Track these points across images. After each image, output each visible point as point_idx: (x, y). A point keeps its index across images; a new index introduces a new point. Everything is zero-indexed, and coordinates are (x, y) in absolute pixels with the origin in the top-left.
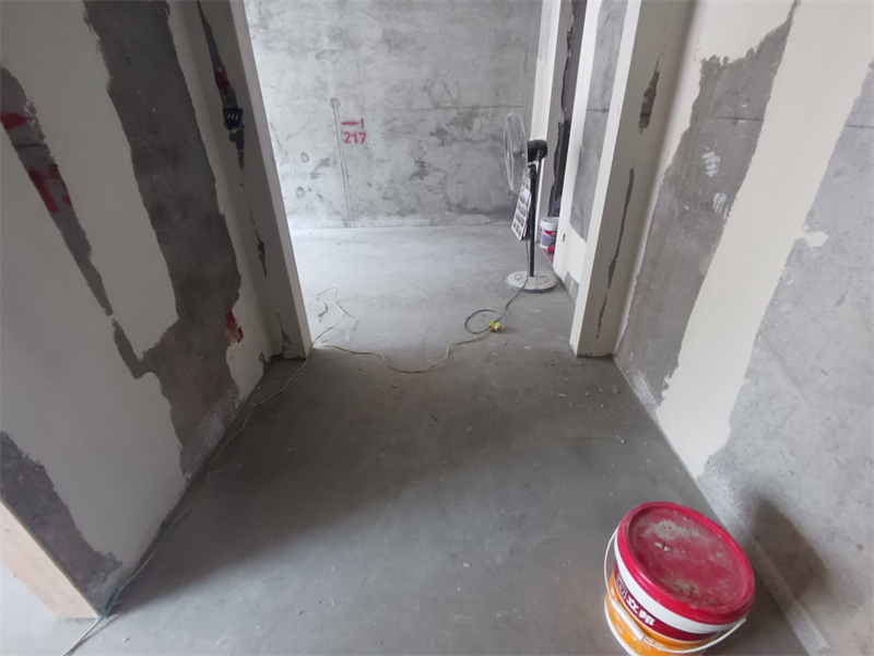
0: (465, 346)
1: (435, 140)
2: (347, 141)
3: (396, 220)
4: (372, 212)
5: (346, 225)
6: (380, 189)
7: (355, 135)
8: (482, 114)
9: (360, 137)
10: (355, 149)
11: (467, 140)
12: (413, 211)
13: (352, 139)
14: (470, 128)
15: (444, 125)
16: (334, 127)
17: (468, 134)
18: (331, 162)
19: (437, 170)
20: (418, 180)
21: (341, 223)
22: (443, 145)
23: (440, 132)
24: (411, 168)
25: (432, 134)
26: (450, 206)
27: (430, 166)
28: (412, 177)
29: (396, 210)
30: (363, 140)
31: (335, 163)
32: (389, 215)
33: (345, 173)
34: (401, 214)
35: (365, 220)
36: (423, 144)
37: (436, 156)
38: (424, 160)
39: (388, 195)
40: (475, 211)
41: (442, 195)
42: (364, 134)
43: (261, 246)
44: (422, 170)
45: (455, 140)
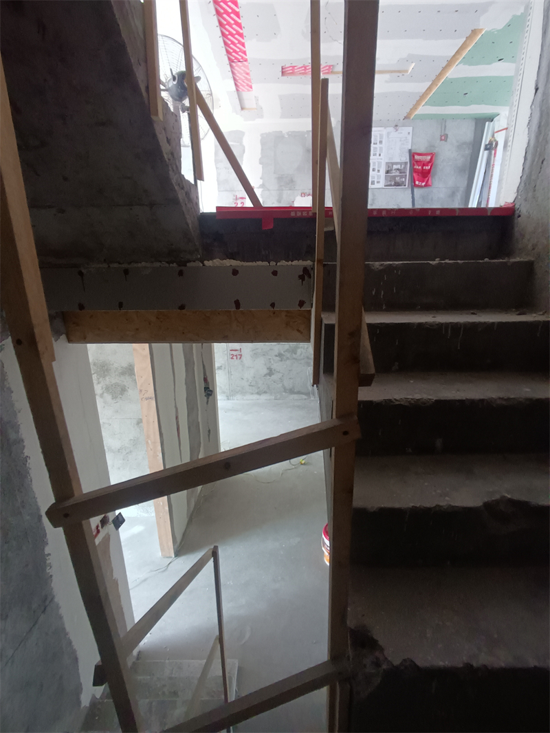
0: (289, 471)
1: (278, 358)
2: (232, 358)
3: (255, 397)
4: (243, 392)
5: (228, 399)
6: (248, 381)
7: (236, 356)
8: (302, 347)
9: (239, 357)
10: (236, 362)
11: (294, 359)
12: (265, 392)
13: (235, 357)
14: (295, 354)
15: (282, 352)
16: (226, 352)
17: (294, 356)
18: (223, 368)
19: (279, 372)
20: (268, 377)
21: (226, 398)
22: (281, 361)
23: (280, 355)
24: (265, 371)
25: (276, 356)
26: (285, 390)
27: (275, 370)
28: (265, 375)
29: (256, 391)
30: (240, 358)
31: (225, 368)
32: (252, 394)
33: (229, 373)
34: (258, 393)
35: (239, 396)
36: (272, 360)
37: (277, 366)
38: (272, 367)
39: (252, 384)
40: (299, 393)
41: (280, 385)
42: (241, 355)
43: (209, 431)
44: (271, 372)
45: (288, 358)
